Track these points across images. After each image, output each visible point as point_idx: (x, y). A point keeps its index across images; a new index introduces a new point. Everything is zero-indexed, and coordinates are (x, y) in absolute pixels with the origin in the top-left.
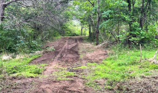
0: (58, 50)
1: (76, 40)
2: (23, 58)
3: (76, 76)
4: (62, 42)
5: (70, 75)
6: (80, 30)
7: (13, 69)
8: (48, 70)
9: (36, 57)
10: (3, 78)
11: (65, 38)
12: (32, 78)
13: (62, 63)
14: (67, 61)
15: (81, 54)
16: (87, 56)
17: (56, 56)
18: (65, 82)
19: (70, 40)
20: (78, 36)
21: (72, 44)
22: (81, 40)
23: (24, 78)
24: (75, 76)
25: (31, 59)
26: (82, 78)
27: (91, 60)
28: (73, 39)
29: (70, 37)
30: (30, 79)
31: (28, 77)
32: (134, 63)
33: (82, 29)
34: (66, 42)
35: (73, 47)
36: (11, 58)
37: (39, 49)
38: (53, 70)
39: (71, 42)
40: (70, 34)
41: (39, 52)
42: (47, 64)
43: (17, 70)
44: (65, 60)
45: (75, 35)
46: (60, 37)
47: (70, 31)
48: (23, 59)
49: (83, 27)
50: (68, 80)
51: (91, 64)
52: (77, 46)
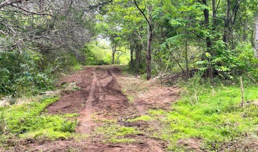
0: (86, 89)
1: (109, 72)
2: (29, 103)
3: (142, 135)
4: (86, 75)
5: (129, 132)
6: (111, 55)
7: (19, 124)
8: (85, 125)
9: (52, 102)
10: (8, 142)
11: (89, 68)
12: (62, 140)
13: (102, 112)
14: (109, 108)
15: (127, 94)
16: (140, 97)
17: (86, 99)
18: (130, 146)
19: (100, 72)
20: (108, 64)
21: (104, 78)
22: (117, 71)
23: (50, 141)
24: (139, 135)
25: (44, 105)
26: (155, 139)
27: (151, 104)
28: (103, 70)
29: (97, 66)
30: (62, 143)
31: (57, 140)
32: (231, 109)
33: (113, 54)
34: (92, 74)
35: (109, 84)
36: (7, 104)
37: (50, 88)
38: (93, 125)
39: (102, 75)
40: (95, 62)
41: (52, 92)
42: (76, 114)
43: (28, 126)
44: (105, 106)
45: (102, 63)
46: (79, 67)
47: (94, 56)
48: (31, 106)
49: (115, 51)
50: (134, 143)
51: (155, 112)
52: (113, 81)
